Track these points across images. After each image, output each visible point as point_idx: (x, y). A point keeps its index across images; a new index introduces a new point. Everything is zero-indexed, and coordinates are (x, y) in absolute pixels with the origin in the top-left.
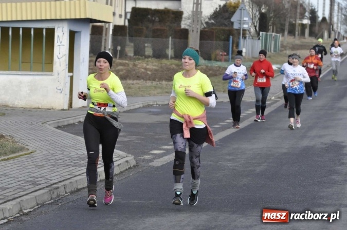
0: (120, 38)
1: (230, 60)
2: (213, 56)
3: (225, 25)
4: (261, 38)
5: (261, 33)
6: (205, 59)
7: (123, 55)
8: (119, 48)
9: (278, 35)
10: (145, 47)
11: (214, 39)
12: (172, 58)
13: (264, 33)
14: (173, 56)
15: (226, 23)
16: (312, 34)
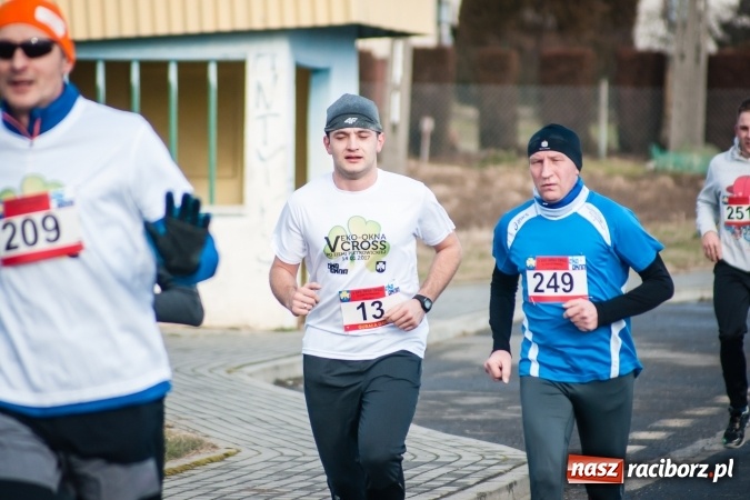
0: (430, 89)
7: (441, 148)
8: (428, 125)
10: (515, 118)
12: (610, 153)
14: (615, 145)
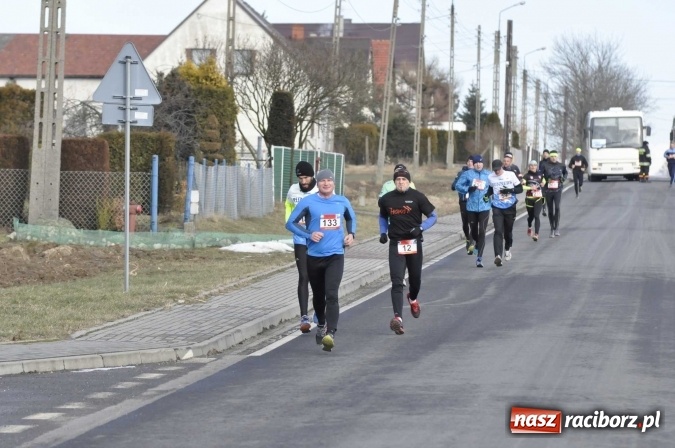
1: (155, 226)
2: (103, 217)
3: (167, 126)
4: (273, 162)
5: (273, 147)
6: (78, 226)
9: (335, 154)
11: (107, 164)
13: (283, 148)
15: (171, 123)
16: (462, 156)
